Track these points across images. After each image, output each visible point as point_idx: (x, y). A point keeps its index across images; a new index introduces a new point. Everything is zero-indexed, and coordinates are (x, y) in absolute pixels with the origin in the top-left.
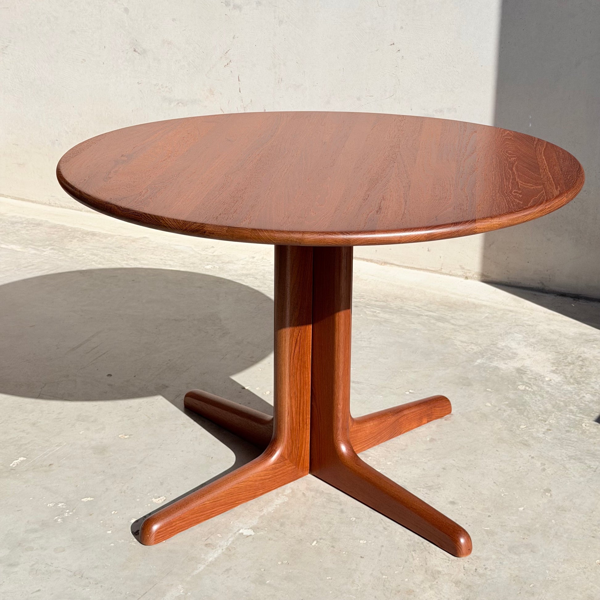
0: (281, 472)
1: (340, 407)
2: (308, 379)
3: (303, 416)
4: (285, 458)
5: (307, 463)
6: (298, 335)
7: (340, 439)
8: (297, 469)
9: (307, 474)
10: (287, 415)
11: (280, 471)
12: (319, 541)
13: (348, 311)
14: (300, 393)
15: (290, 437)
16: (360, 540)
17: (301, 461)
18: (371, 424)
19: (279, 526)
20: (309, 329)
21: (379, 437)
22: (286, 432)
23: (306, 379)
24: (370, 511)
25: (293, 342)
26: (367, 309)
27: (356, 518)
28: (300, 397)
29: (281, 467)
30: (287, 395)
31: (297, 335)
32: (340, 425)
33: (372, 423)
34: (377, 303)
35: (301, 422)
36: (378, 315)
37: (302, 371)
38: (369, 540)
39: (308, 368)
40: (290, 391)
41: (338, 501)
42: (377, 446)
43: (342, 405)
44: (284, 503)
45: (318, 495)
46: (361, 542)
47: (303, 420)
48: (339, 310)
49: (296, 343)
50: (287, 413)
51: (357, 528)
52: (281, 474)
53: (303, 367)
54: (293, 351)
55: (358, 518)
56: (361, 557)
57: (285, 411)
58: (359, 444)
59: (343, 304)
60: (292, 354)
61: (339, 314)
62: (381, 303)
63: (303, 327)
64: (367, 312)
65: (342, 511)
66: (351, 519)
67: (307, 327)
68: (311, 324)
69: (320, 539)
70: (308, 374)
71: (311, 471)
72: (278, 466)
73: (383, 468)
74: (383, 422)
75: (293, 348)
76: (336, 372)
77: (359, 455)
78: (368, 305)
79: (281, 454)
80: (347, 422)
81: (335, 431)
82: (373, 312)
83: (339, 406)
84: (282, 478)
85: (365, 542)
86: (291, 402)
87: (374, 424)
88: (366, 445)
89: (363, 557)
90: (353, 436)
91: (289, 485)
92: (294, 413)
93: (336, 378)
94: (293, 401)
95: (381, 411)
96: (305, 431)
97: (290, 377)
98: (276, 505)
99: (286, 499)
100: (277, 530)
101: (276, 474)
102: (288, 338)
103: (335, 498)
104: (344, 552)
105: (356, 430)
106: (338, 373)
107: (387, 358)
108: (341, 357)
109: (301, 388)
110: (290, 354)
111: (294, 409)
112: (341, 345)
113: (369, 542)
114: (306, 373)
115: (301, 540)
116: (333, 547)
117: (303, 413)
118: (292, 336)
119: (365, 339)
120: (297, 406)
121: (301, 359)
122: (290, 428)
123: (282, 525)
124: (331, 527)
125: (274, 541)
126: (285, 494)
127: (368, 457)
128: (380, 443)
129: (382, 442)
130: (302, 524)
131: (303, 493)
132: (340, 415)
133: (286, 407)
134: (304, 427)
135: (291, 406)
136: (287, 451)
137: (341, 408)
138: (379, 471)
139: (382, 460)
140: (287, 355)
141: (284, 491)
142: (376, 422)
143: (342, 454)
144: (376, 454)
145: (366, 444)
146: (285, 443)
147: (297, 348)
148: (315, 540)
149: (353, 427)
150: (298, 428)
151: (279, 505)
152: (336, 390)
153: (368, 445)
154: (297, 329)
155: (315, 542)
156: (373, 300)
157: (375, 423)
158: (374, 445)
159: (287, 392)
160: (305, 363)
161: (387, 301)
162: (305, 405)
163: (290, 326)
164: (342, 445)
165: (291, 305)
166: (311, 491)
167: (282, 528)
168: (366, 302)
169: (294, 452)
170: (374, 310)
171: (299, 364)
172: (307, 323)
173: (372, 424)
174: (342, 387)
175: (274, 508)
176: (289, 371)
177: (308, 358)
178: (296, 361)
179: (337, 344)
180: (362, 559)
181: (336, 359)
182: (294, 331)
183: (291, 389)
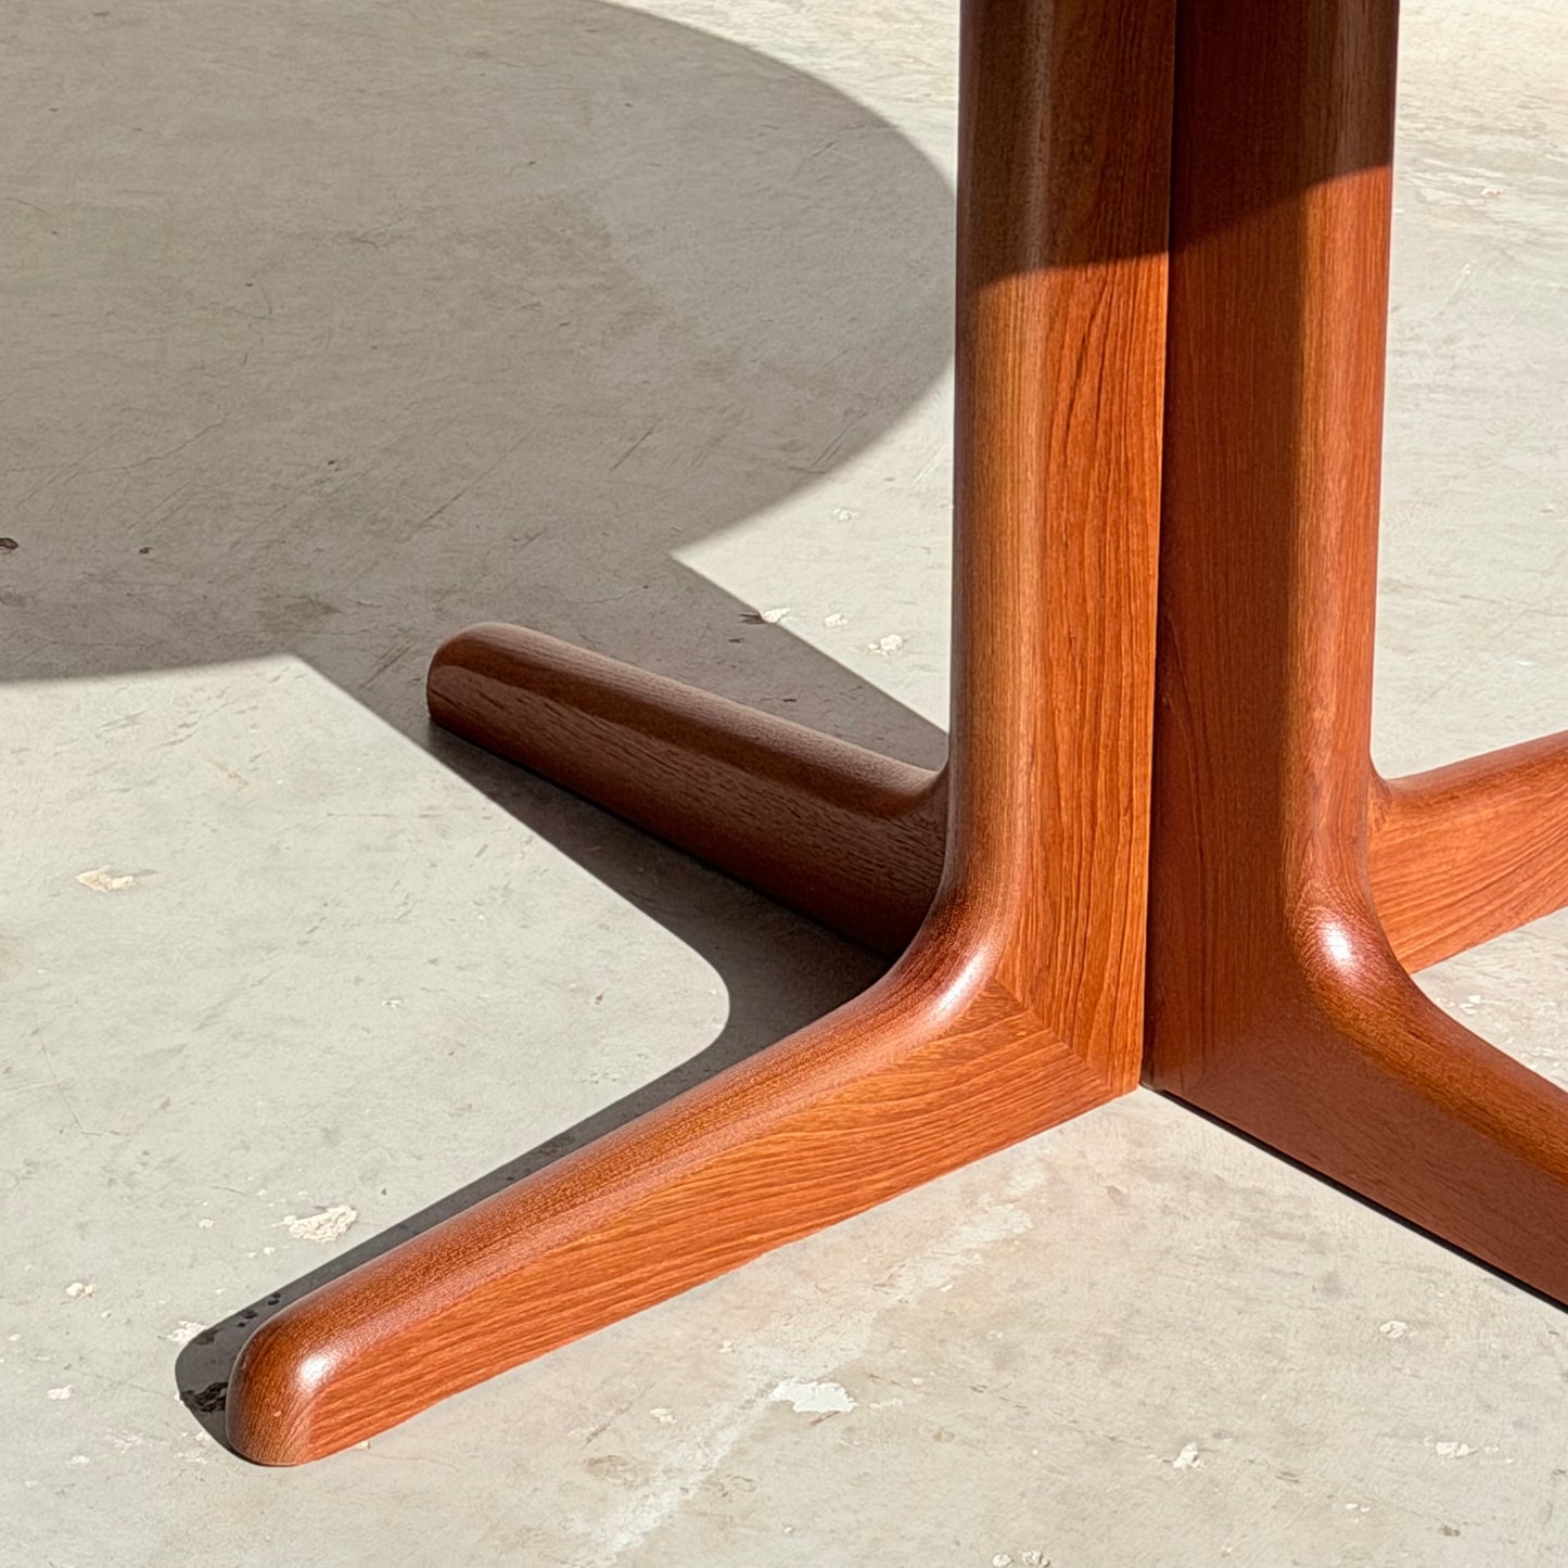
0: (991, 1075)
1: (1324, 716)
2: (1146, 561)
3: (1113, 770)
4: (1009, 998)
5: (1131, 1026)
6: (1093, 316)
7: (1318, 897)
8: (1076, 1058)
9: (1131, 1088)
10: (1024, 761)
11: (982, 1070)
12: (1210, 1443)
13: (1378, 174)
14: (1101, 638)
15: (1040, 885)
16: (1438, 1440)
17: (1100, 1017)
18: (1479, 813)
19: (988, 1364)
20: (1154, 279)
21: (1526, 885)
22: (1019, 850)
23: (1135, 561)
24: (1484, 1288)
25: (1066, 352)
26: (1428, 176)
27: (1407, 1322)
28: (1101, 660)
29: (989, 1049)
30: (1025, 651)
31: (1087, 314)
32: (1321, 815)
33: (1487, 806)
34: (1485, 143)
35: (1101, 802)
36: (1491, 206)
37: (1110, 520)
38: (1488, 1443)
39: (1143, 504)
40: (1045, 626)
41: (1308, 1230)
42: (1511, 935)
43: (1333, 709)
44: (1008, 1242)
45: (1196, 1198)
46: (1442, 1448)
47: (1113, 792)
48: (1326, 175)
49: (1079, 364)
50: (1024, 748)
51: (1415, 1375)
52: (988, 1086)
53: (1117, 493)
54: (1063, 407)
55: (1424, 1325)
56: (1447, 1531)
57: (1015, 736)
58: (1415, 921)
59: (1349, 139)
60: (1060, 420)
61: (1324, 197)
62: (1508, 142)
63: (1122, 270)
64: (1431, 194)
65: (1331, 1286)
66: (1385, 1328)
67: (1144, 266)
68: (1158, 251)
69: (1218, 1435)
70: (1144, 536)
71: (1152, 1073)
72: (976, 1041)
73: (1549, 1052)
74: (1550, 801)
75: (1064, 386)
76: (1305, 525)
77: (1421, 980)
78: (1433, 155)
79: (992, 979)
80: (1360, 801)
81: (1292, 853)
82: (1459, 190)
83: (1317, 714)
84: (996, 1108)
85: (1464, 1450)
86: (1048, 689)
87: (1497, 816)
88: (1455, 927)
89: (1457, 1533)
90: (1382, 876)
91: (1032, 1147)
92: (1063, 748)
93: (1305, 556)
94: (1060, 681)
95: (1543, 739)
96: (1122, 854)
97: (1044, 547)
98: (967, 1252)
99: (1020, 1223)
100: (975, 1389)
101: (964, 1087)
102: (1034, 330)
103: (1291, 1217)
104: (1350, 1506)
105: (1401, 848)
106: (1316, 530)
108: (1332, 438)
109: (1102, 620)
110: (1046, 423)
111: (1063, 731)
112: (1338, 370)
113: (1487, 1449)
114: (1135, 529)
115: (1113, 1439)
116: (1289, 1476)
117: (1114, 753)
118: (1057, 315)
120: (1083, 710)
121: (1108, 452)
122: (1042, 837)
123: (1004, 1359)
124: (1275, 1371)
125: (964, 1442)
126: (1013, 1193)
127: (1464, 993)
128: (1527, 920)
129: (1538, 914)
130: (1113, 1355)
131: (1113, 1190)
132: (1322, 761)
133: (1023, 715)
134: (1114, 830)
135: (1049, 713)
136: (1025, 959)
137: (1327, 725)
138: (1533, 1067)
139: (1541, 1012)
140: (1032, 427)
141: (1005, 1177)
142: (1506, 804)
143: (1329, 979)
144: (1509, 976)
145: (1452, 923)
146: (1012, 916)
147: (1086, 388)
148: (1189, 1441)
149: (1386, 827)
150: (1086, 831)
151: (985, 1255)
152: (1303, 624)
153: (1465, 929)
154: (1085, 280)
155: (1188, 1453)
156: (1459, 124)
157: (1502, 808)
158: (1497, 929)
159: (1026, 637)
160: (1127, 474)
161: (1540, 127)
162: (1125, 710)
163: (1050, 262)
164: (1331, 926)
165: (1055, 140)
166: (1155, 1175)
167: (1006, 1377)
168: (1421, 137)
169: (1064, 967)
170: (1469, 181)
171: (1094, 475)
172: (1141, 249)
173: (1487, 813)
174: (1335, 608)
175: (958, 1272)
176: (1037, 520)
177: (1147, 444)
178: (1078, 462)
179: (1310, 364)
180: (1450, 1540)
181: (1307, 450)
182: (1067, 290)
183: (1047, 620)
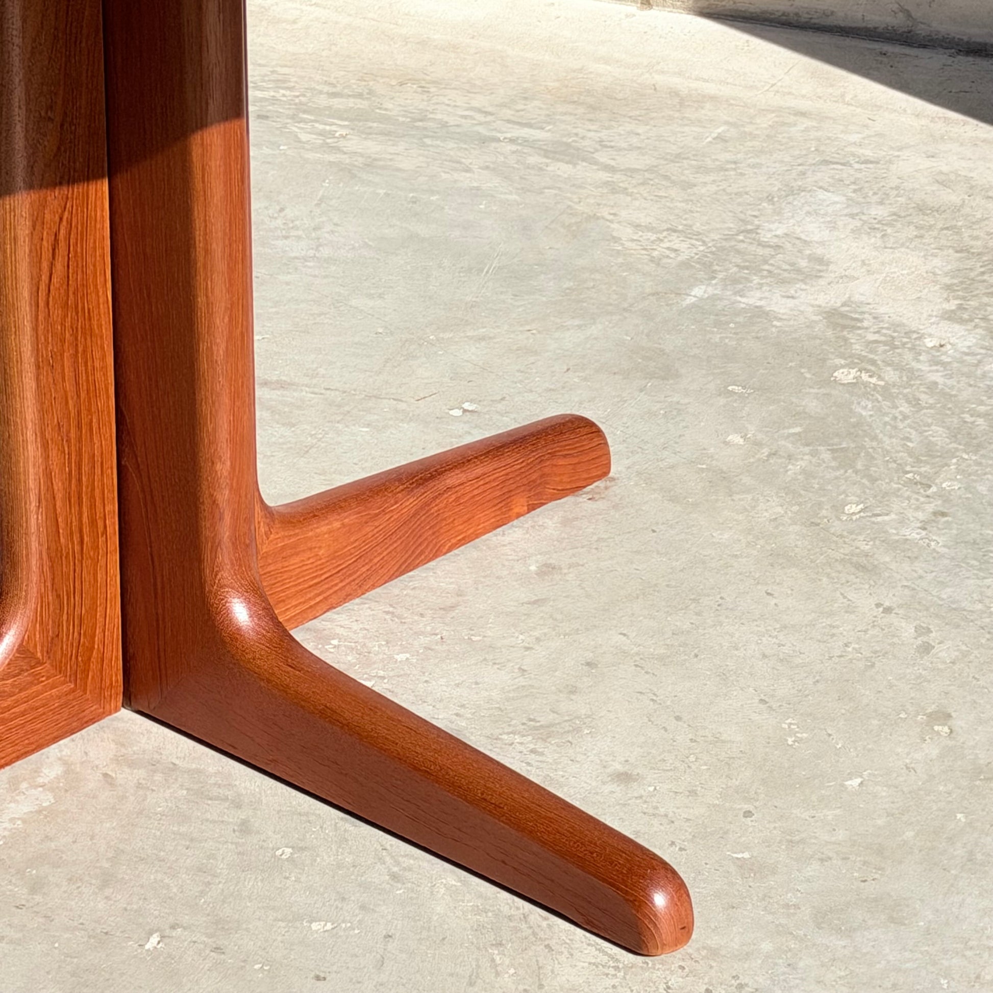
0: (23, 707)
1: (223, 468)
2: (105, 375)
3: (93, 506)
4: (33, 656)
5: (114, 670)
6: (61, 219)
7: (226, 582)
8: (79, 693)
9: (117, 710)
10: (34, 504)
11: (17, 703)
12: (167, 932)
13: (235, 124)
14: (79, 427)
15: (49, 584)
16: (311, 922)
17: (93, 666)
18: (335, 523)
19: (25, 891)
20: (99, 194)
21: (364, 569)
22: (34, 562)
23: (98, 375)
24: (341, 823)
25: (45, 243)
26: (301, 125)
27: (293, 848)
28: (80, 440)
29: (21, 691)
30: (30, 435)
31: (57, 218)
32: (225, 531)
33: (337, 520)
34: (336, 103)
35: (86, 530)
36: (342, 143)
37: (80, 349)
38: (344, 921)
39: (102, 337)
40: (42, 419)
41: (230, 794)
42: (357, 600)
43: (228, 463)
44: (39, 812)
45: (158, 777)
46: (315, 926)
47: (93, 522)
48: (202, 125)
49: (54, 250)
50: (33, 498)
51: (298, 880)
52: (23, 714)
53: (84, 334)
54: (45, 278)
55: (302, 849)
56: (318, 978)
57: (27, 491)
58: (295, 595)
60: (43, 287)
61: (202, 139)
62: (351, 103)
63: (78, 190)
64: (304, 137)
65: (245, 828)
66: (279, 852)
67: (92, 187)
68: (103, 177)
69: (173, 927)
70: (103, 358)
71: (129, 699)
72: (13, 685)
73: (381, 673)
74: (377, 515)
75: (45, 265)
76: (203, 347)
77: (298, 634)
78: (305, 112)
79: (21, 645)
80: (249, 520)
81: (207, 556)
82: (321, 134)
83: (218, 467)
84: (29, 727)
85: (329, 926)
86: (47, 458)
87: (343, 525)
88: (321, 598)
89: (325, 979)
90: (272, 568)
91: (53, 750)
92: (59, 496)
93: (204, 365)
94: (54, 453)
95: (364, 480)
96: (102, 562)
97: (38, 367)
98: (12, 820)
99: (47, 799)
100: (17, 907)
101: (6, 715)
102: (23, 230)
103: (219, 786)
104: (257, 967)
105: (283, 548)
106: (210, 349)
107: (381, 296)
108: (217, 291)
109: (79, 413)
110: (35, 289)
111: (58, 485)
112: (218, 248)
113: (343, 925)
114: (97, 355)
115: (106, 933)
116: (217, 949)
117: (92, 497)
118: (37, 222)
119: (300, 233)
120: (70, 471)
121: (77, 307)
122: (48, 554)
123: (36, 887)
124: (209, 883)
125: (11, 942)
126: (40, 780)
127: (326, 639)
128: (367, 591)
129: (374, 587)
130: (107, 880)
131: (106, 775)
132: (224, 496)
133: (31, 477)
134: (96, 548)
135: (48, 474)
136: (42, 631)
137: (226, 474)
138: (368, 684)
139: (376, 648)
140: (25, 292)
141: (37, 771)
142: (350, 518)
143: (236, 634)
144: (355, 626)
145: (319, 595)
146: (32, 605)
147: (59, 266)
148: (156, 931)
149: (272, 537)
150: (77, 548)
151: (24, 821)
152: (205, 409)
153: (326, 598)
154: (54, 197)
155: (155, 939)
156: (321, 92)
157: (346, 521)
158: (348, 598)
159: (30, 425)
160: (90, 319)
161: (371, 92)
162: (98, 471)
163: (30, 187)
164: (236, 600)
165: (28, 110)
166: (132, 764)
167: (38, 898)
168: (297, 101)
169: (68, 636)
170: (328, 128)
171: (68, 324)
172: (90, 176)
173: (337, 525)
174: (226, 400)
175: (6, 833)
176: (32, 351)
177: (101, 301)
178: (57, 313)
179: (200, 245)
180: (320, 984)
181: (201, 300)
182: (43, 205)
183: (43, 412)
